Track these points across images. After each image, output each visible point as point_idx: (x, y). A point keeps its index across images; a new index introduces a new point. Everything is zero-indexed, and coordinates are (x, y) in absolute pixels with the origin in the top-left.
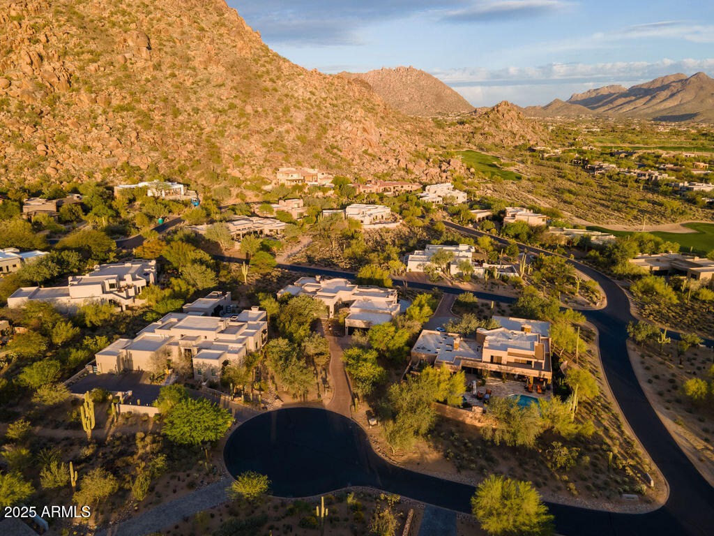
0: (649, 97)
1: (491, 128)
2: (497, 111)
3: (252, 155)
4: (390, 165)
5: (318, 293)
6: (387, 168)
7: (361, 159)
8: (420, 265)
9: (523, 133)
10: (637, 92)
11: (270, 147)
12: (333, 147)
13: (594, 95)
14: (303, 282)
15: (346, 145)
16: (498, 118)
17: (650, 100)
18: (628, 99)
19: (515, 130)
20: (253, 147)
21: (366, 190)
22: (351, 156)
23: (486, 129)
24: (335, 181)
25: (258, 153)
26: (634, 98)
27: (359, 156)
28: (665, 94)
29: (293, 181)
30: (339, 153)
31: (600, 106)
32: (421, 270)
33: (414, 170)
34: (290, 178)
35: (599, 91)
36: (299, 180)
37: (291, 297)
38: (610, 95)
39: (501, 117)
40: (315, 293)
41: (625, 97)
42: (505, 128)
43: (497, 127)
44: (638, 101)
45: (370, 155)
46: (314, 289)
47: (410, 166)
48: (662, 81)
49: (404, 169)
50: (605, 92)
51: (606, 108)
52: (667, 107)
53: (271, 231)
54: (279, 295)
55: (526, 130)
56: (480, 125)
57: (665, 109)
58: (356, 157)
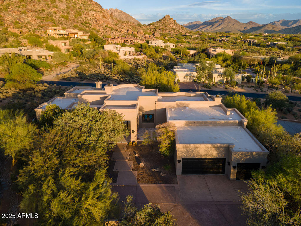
0: (211, 25)
1: (163, 27)
2: (165, 19)
3: (29, 23)
4: (123, 32)
5: (107, 102)
6: (121, 34)
7: (104, 29)
8: (187, 75)
9: (178, 29)
10: (207, 24)
11: (42, 20)
12: (86, 23)
13: (191, 24)
14: (77, 91)
15: (94, 22)
16: (166, 22)
17: (212, 27)
18: (204, 26)
19: (174, 28)
20: (30, 19)
21: (113, 41)
22: (98, 28)
23: (161, 27)
24: (91, 37)
25: (34, 22)
26: (206, 26)
27: (103, 28)
28: (217, 24)
29: (60, 35)
30: (90, 26)
31: (194, 29)
32: (188, 80)
33: (138, 35)
34: (58, 32)
35: (193, 23)
36: (65, 34)
37: (58, 112)
38: (197, 24)
39: (167, 22)
40: (101, 102)
41: (203, 25)
42: (170, 27)
43: (166, 26)
44: (208, 27)
45: (109, 28)
46: (97, 98)
47: (135, 33)
48: (215, 20)
49: (131, 35)
50: (195, 23)
51: (197, 29)
52: (218, 29)
53: (39, 57)
54: (39, 111)
55: (179, 28)
56: (158, 25)
57: (218, 30)
58: (101, 28)
